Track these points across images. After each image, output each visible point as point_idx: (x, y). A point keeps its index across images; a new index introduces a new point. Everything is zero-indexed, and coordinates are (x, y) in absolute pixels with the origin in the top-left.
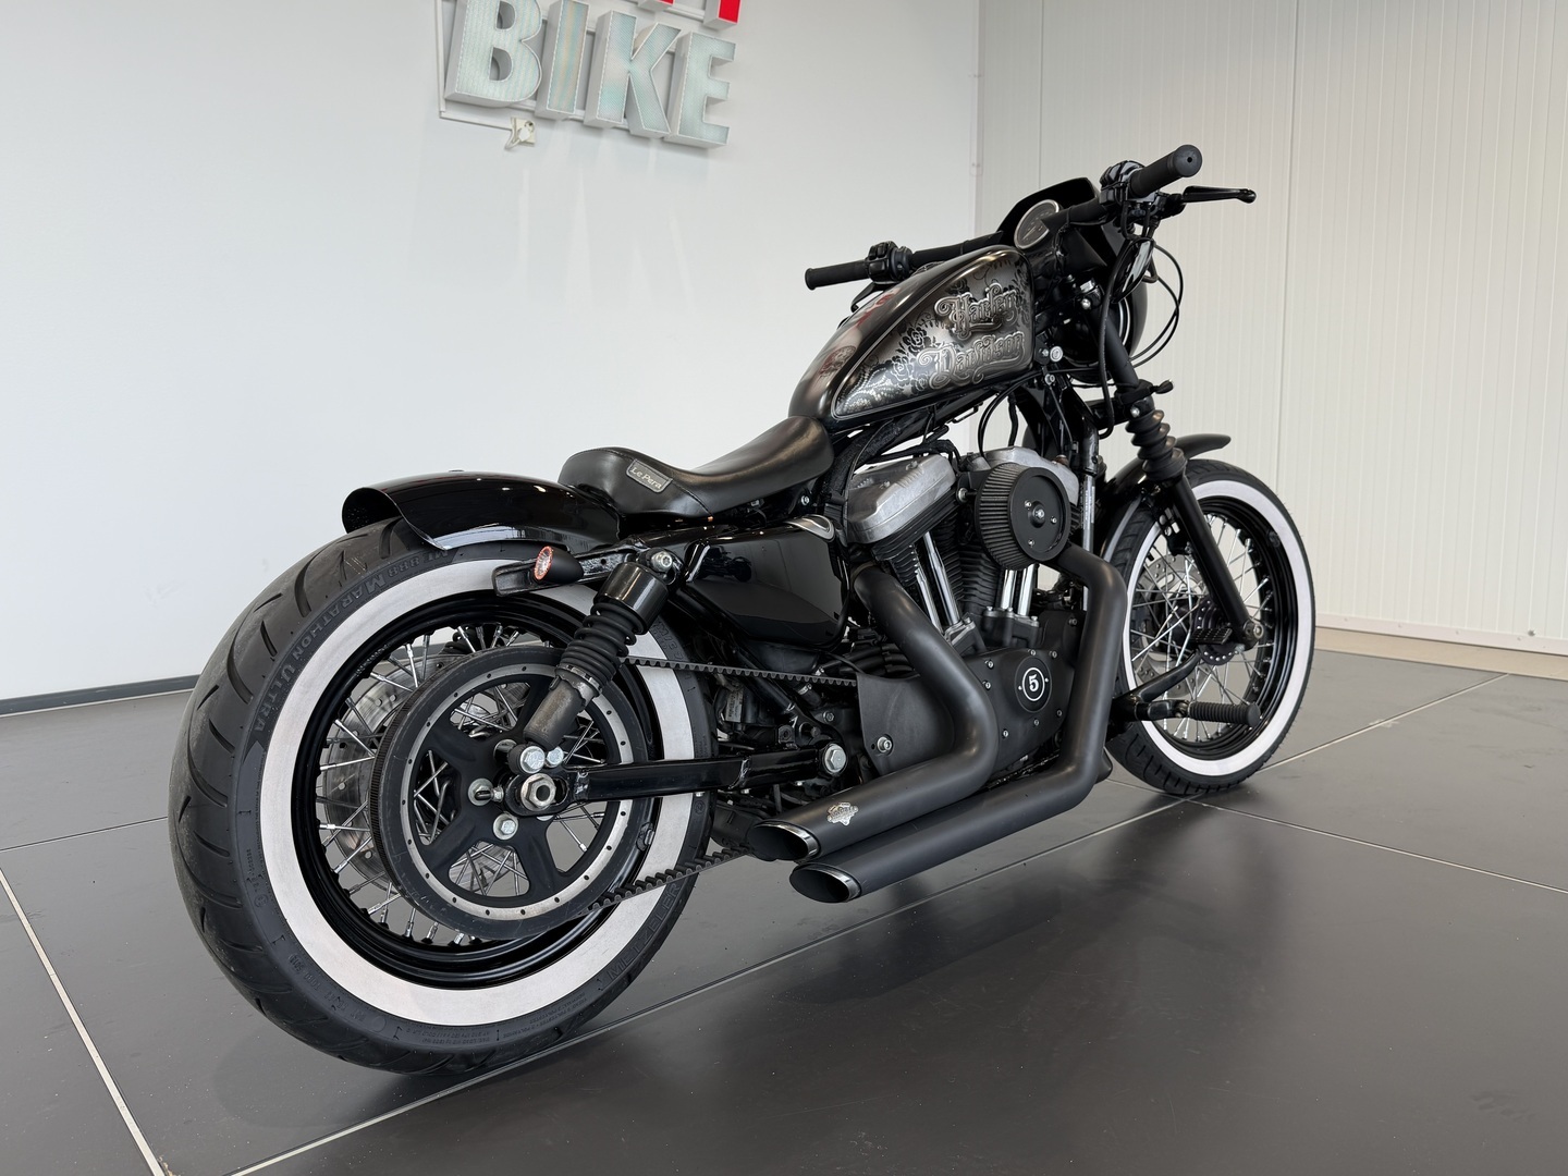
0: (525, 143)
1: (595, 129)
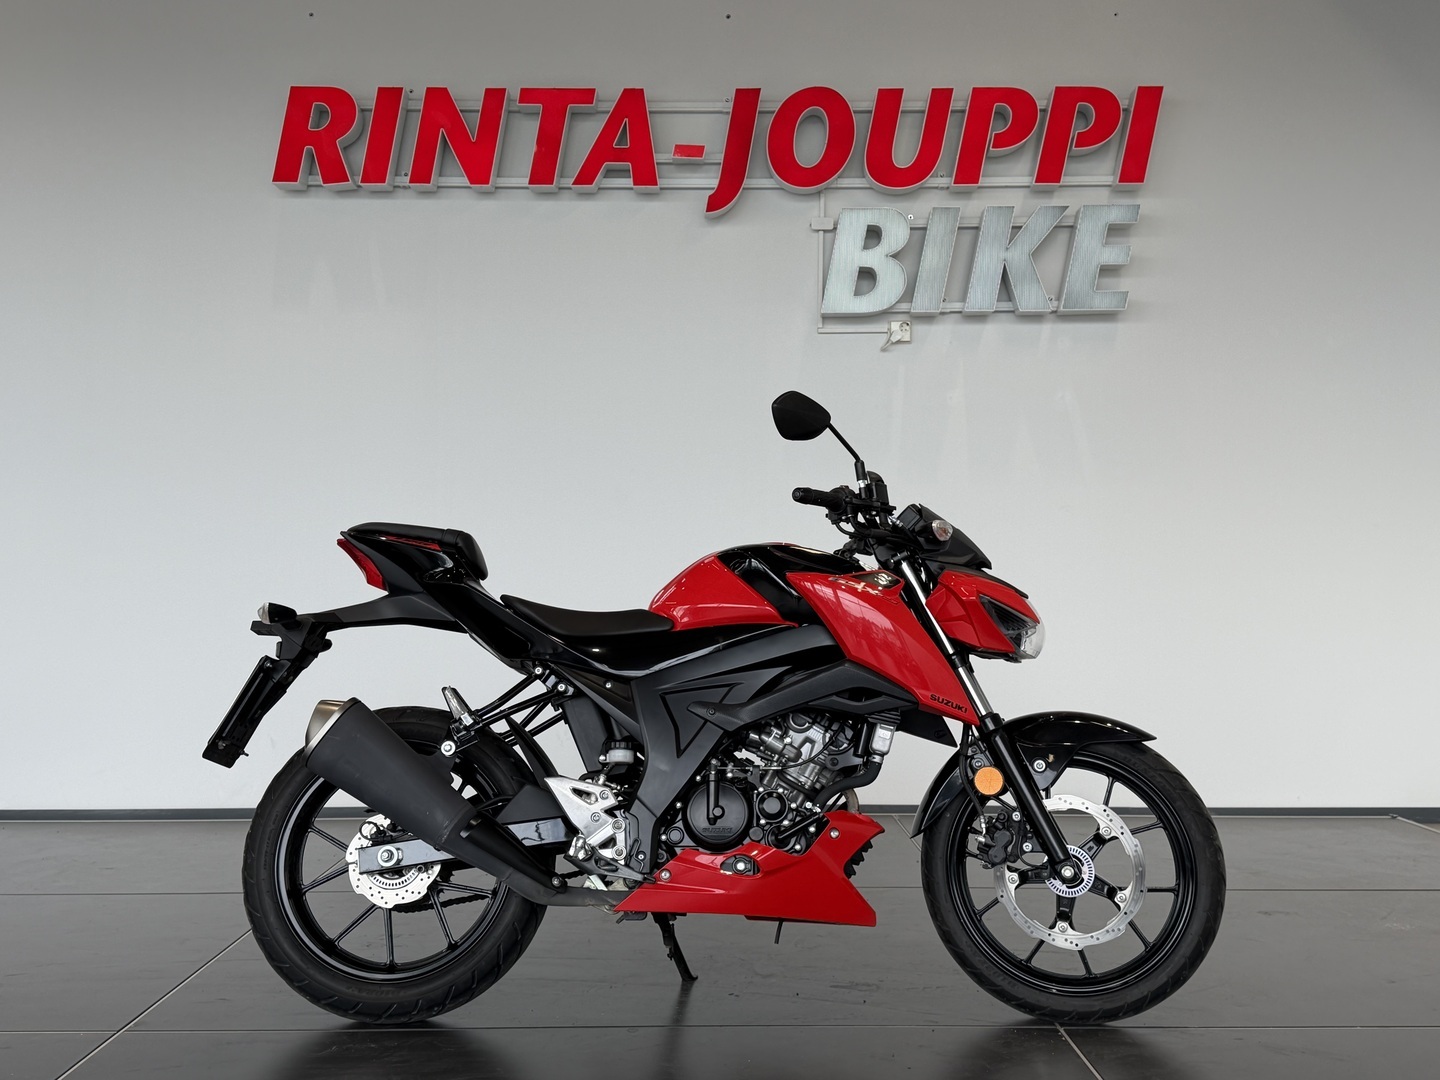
0: (899, 342)
1: (979, 317)
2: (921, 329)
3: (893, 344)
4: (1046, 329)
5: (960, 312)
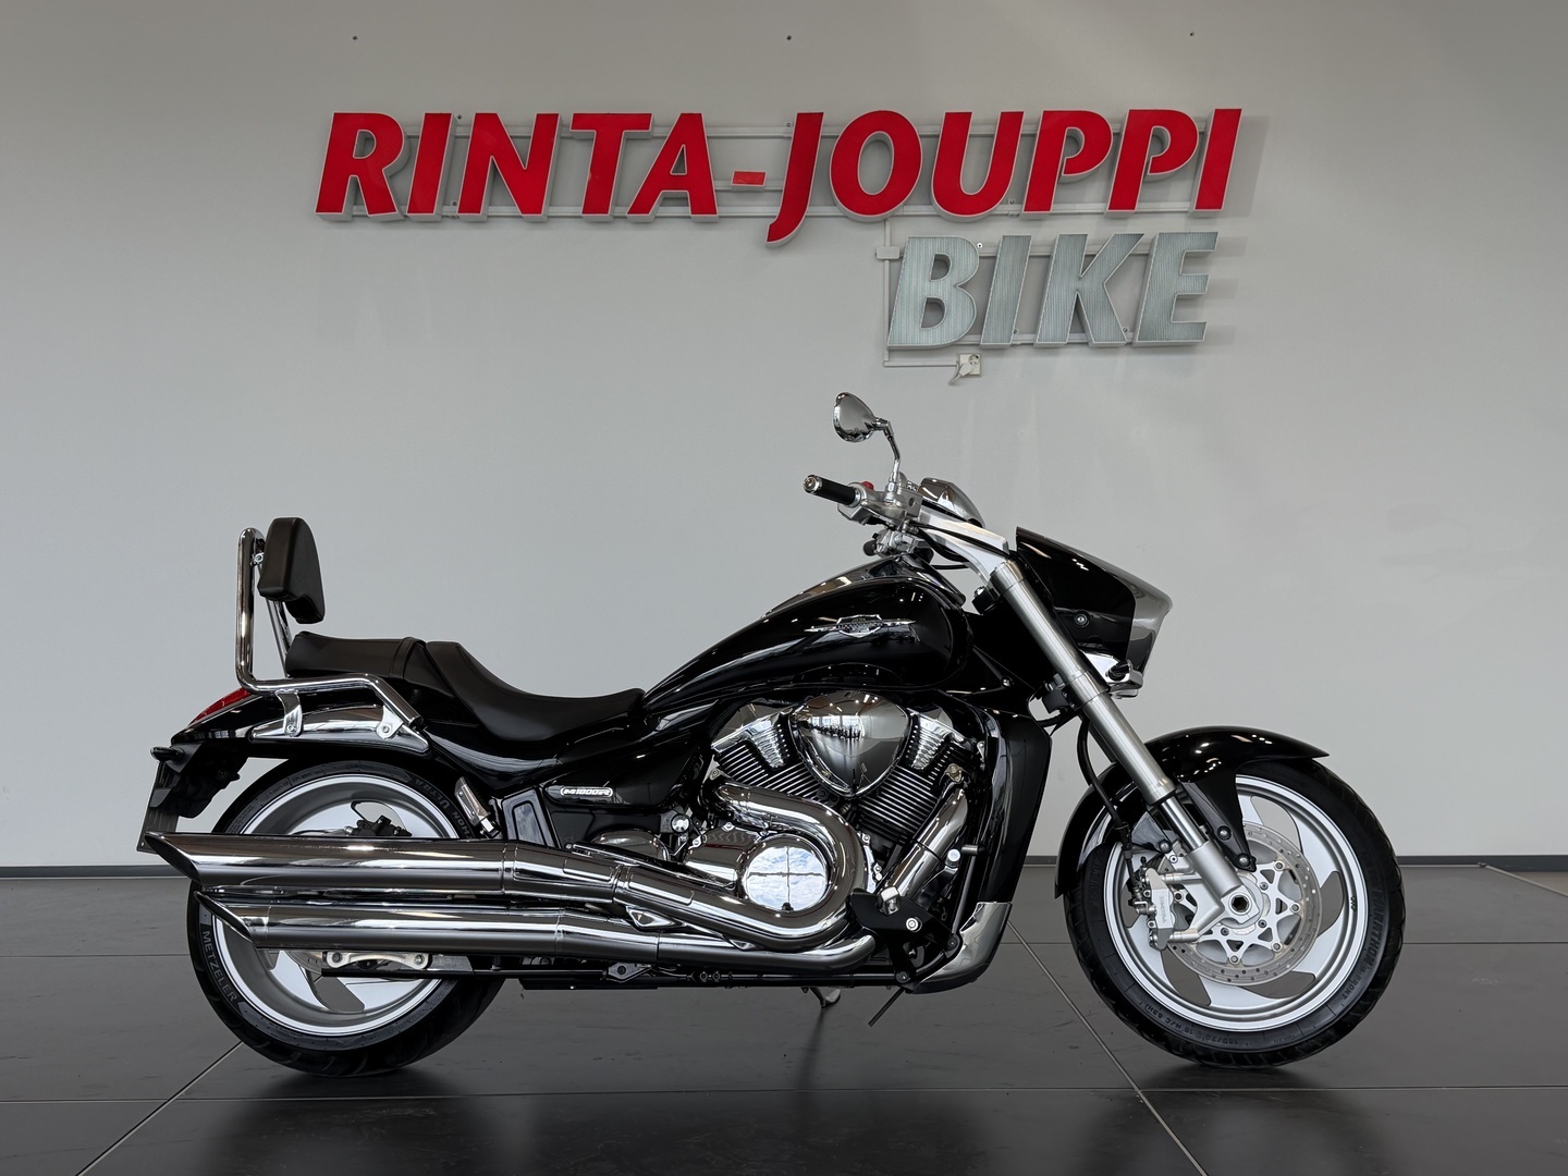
0: (968, 375)
1: (1048, 348)
2: (991, 362)
4: (1122, 361)
5: (1032, 344)
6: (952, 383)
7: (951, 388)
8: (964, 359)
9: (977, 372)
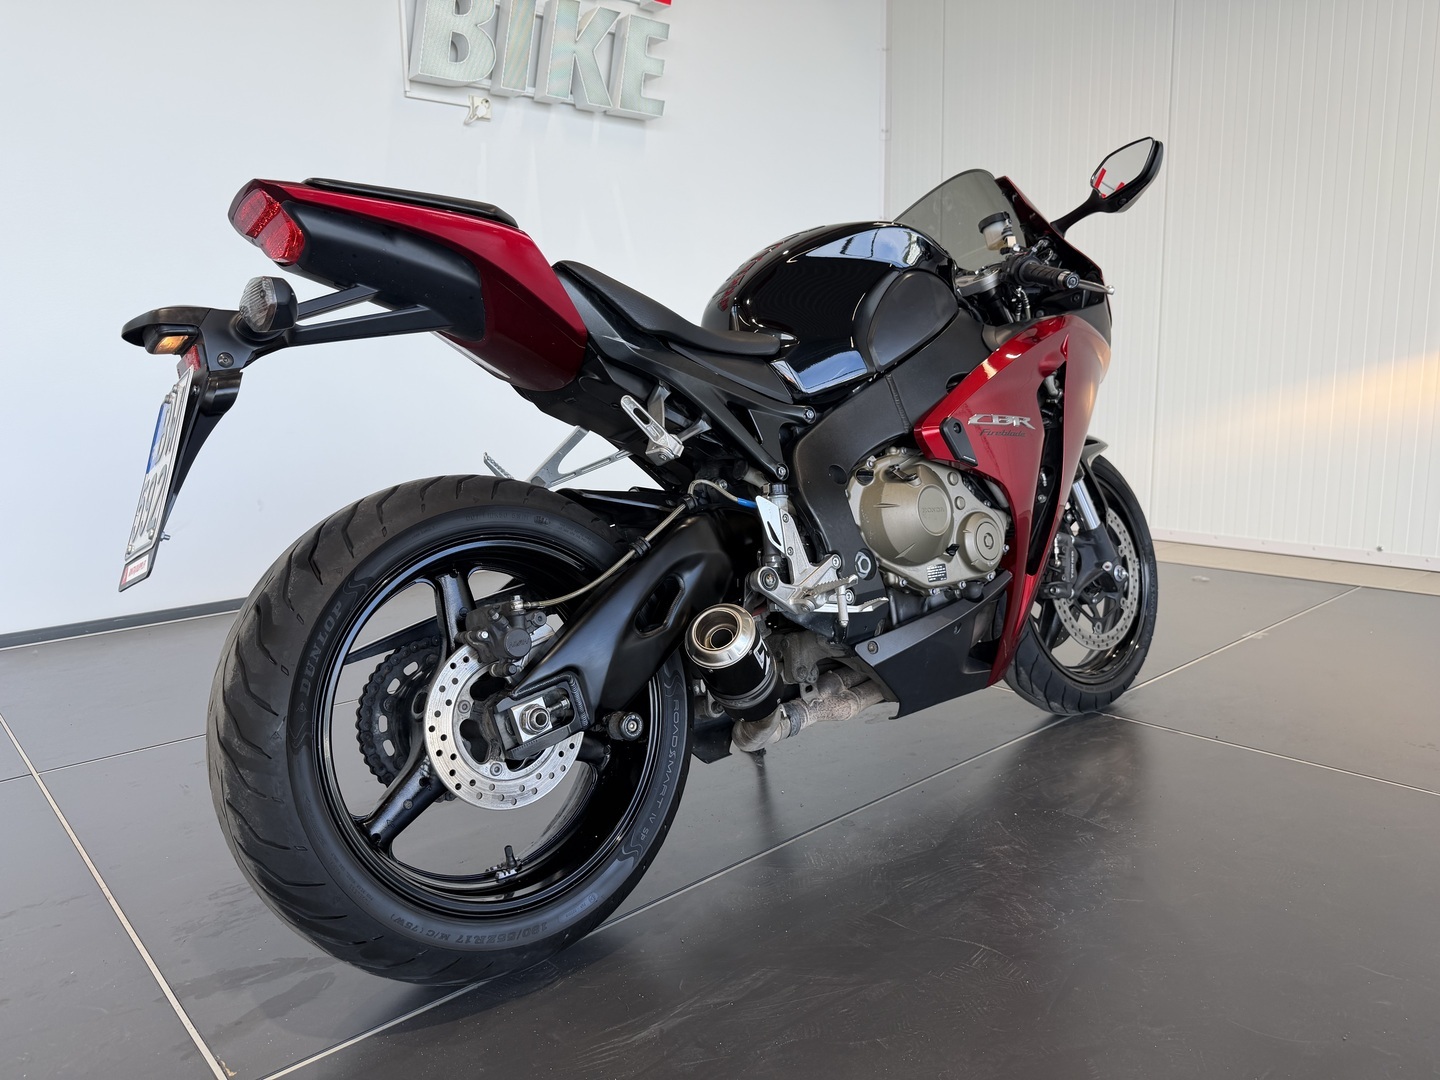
2: (497, 106)
3: (478, 119)
4: (597, 124)
5: (532, 98)
6: (466, 124)
7: (465, 128)
8: (478, 101)
9: (488, 117)
